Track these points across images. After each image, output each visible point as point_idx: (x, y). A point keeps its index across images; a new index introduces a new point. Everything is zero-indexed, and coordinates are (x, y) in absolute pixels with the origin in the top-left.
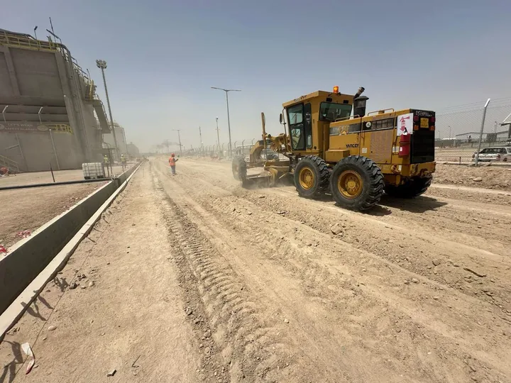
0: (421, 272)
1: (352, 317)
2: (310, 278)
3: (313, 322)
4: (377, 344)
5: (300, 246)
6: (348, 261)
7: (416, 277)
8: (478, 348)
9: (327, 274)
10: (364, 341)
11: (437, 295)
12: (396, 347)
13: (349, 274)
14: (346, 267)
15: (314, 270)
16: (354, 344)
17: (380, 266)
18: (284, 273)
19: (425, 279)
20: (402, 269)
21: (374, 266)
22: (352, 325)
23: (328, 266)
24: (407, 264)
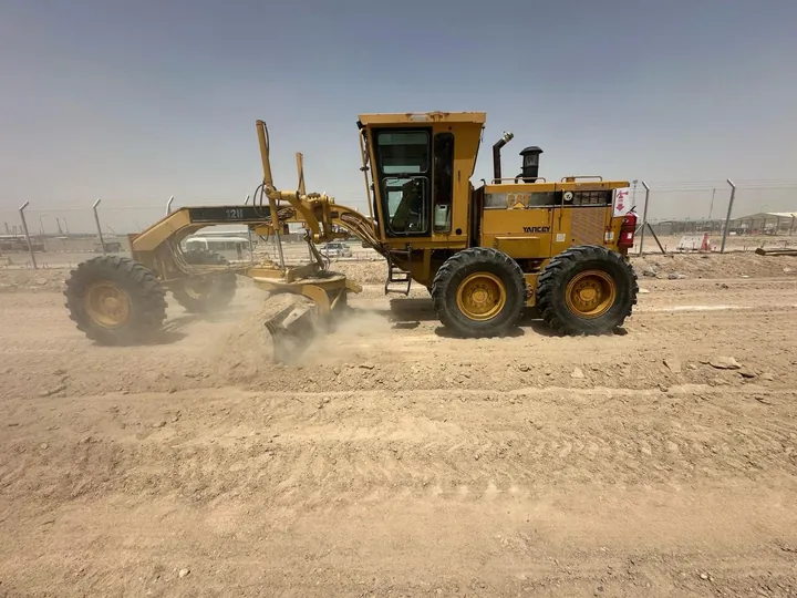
0: (327, 388)
1: (283, 484)
2: (194, 474)
3: (233, 535)
4: (322, 493)
5: (141, 436)
6: (243, 417)
7: (325, 395)
8: (390, 431)
9: (220, 452)
10: (308, 502)
11: (349, 403)
12: (340, 480)
13: (252, 434)
14: (243, 426)
15: (194, 460)
16: (299, 513)
17: (286, 402)
18: (130, 501)
19: (334, 394)
20: (311, 394)
21: (279, 406)
22: (287, 494)
23: (217, 439)
24: (312, 386)
